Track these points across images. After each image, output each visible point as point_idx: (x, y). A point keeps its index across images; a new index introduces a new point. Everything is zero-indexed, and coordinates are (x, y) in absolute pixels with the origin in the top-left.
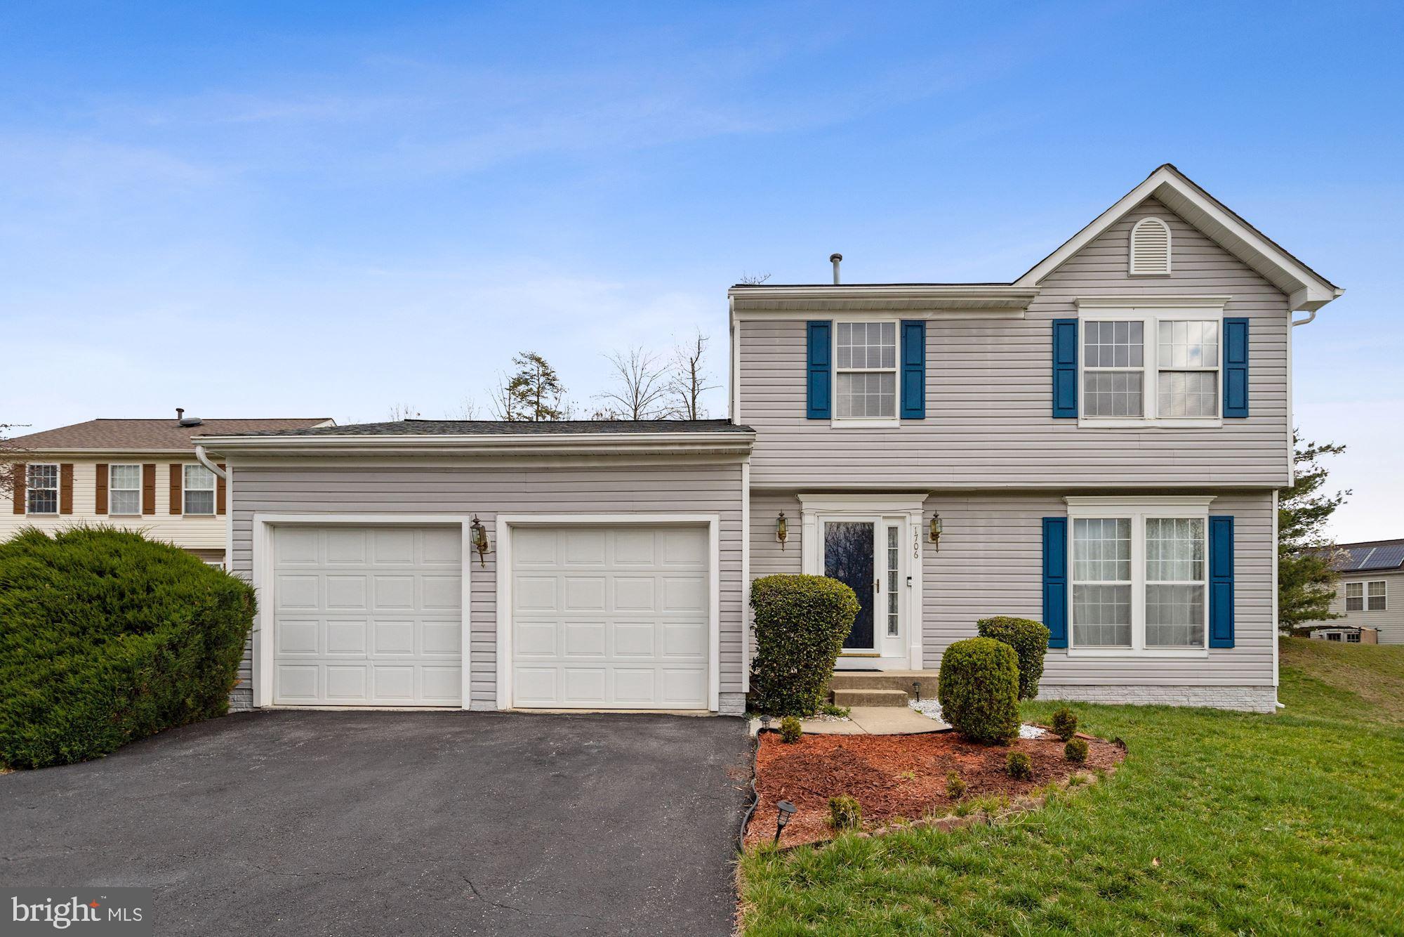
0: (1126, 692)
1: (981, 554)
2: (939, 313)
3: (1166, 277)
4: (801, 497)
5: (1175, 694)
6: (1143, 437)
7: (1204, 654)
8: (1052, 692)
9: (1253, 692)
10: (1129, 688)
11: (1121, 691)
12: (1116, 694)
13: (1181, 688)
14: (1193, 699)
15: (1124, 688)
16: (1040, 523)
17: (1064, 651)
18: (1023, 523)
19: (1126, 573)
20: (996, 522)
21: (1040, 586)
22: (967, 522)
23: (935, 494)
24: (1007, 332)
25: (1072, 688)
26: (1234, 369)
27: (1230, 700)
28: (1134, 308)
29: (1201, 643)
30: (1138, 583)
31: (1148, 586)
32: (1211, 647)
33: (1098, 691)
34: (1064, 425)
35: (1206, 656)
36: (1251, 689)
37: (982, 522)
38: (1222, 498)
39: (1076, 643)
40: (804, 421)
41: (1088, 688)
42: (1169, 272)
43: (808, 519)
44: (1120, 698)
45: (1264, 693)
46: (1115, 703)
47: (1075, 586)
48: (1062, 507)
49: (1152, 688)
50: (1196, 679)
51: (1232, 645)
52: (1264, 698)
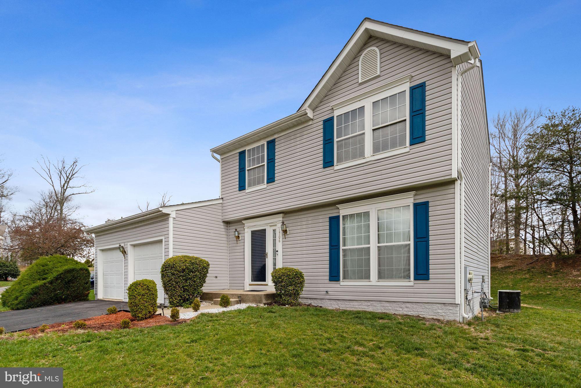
0: (369, 304)
1: (304, 238)
2: (280, 134)
3: (379, 76)
4: (244, 222)
5: (395, 306)
6: (365, 168)
7: (411, 284)
8: (334, 303)
9: (443, 307)
10: (371, 302)
11: (366, 303)
12: (364, 305)
13: (399, 303)
14: (406, 309)
15: (368, 302)
16: (328, 220)
17: (338, 283)
18: (321, 221)
19: (368, 240)
20: (310, 222)
21: (328, 251)
22: (299, 224)
23: (286, 213)
24: (305, 133)
25: (343, 301)
26: (415, 115)
27: (428, 311)
28: (360, 100)
29: (409, 277)
30: (373, 246)
31: (378, 247)
32: (416, 279)
33: (355, 303)
34: (329, 170)
35: (412, 285)
36: (442, 305)
37: (304, 223)
38: (419, 192)
39: (344, 278)
40: (238, 192)
41: (350, 301)
42: (378, 73)
43: (246, 230)
44: (366, 308)
45: (451, 308)
46: (364, 310)
47: (343, 249)
48: (337, 211)
49: (382, 302)
50: (407, 298)
51: (428, 279)
52: (451, 311)
